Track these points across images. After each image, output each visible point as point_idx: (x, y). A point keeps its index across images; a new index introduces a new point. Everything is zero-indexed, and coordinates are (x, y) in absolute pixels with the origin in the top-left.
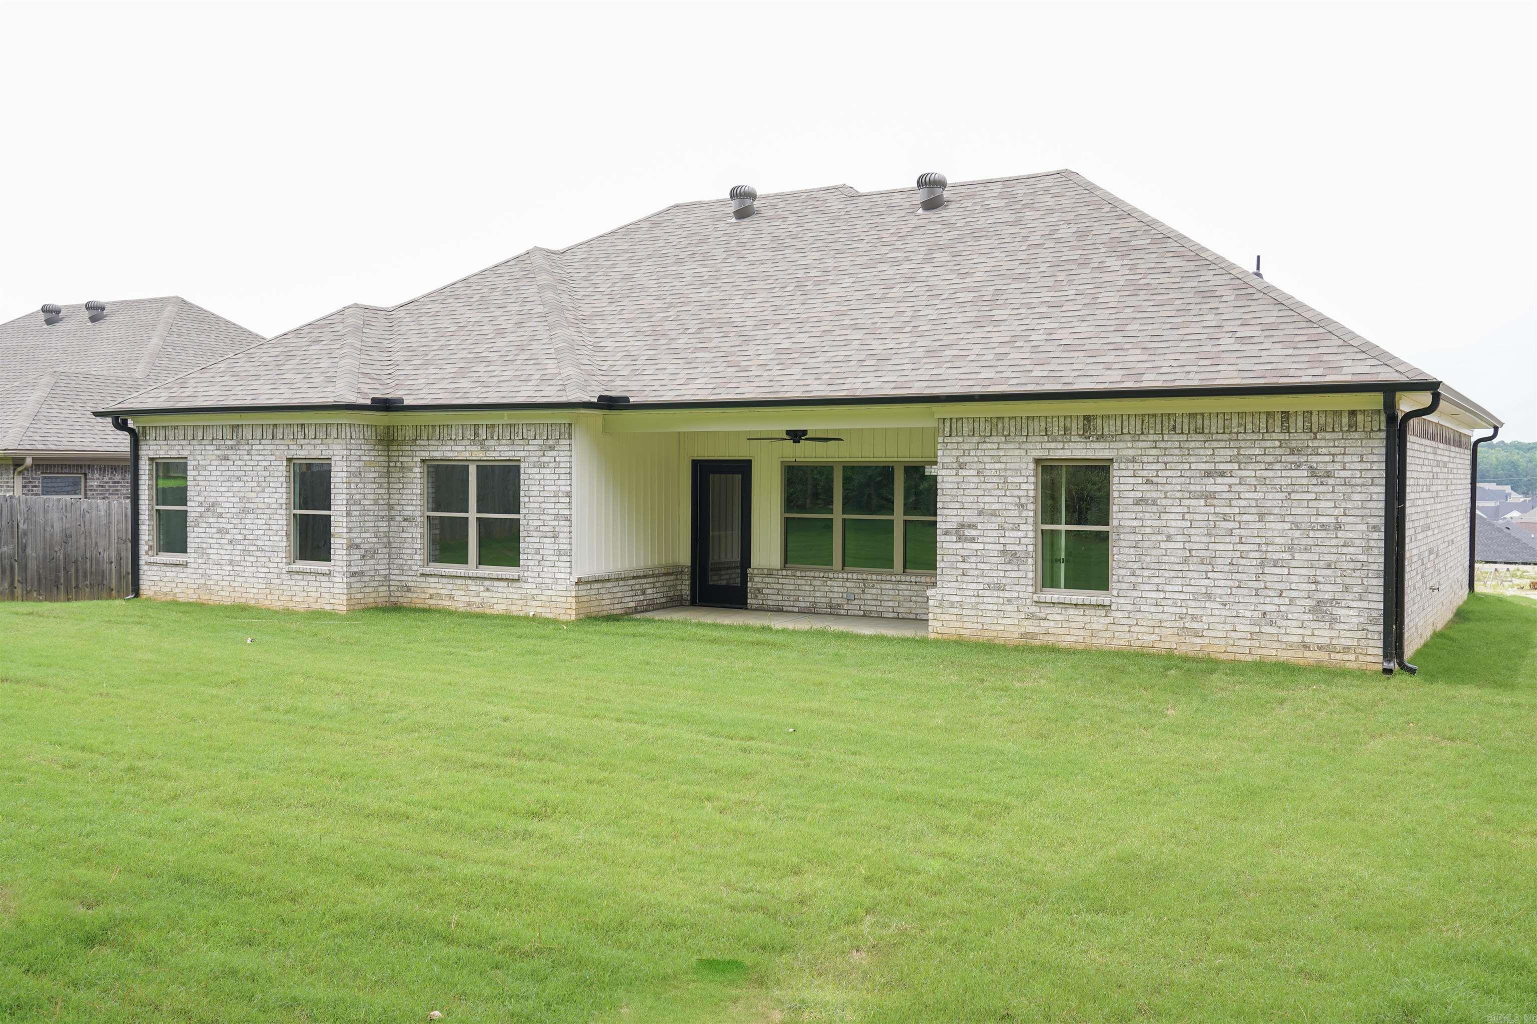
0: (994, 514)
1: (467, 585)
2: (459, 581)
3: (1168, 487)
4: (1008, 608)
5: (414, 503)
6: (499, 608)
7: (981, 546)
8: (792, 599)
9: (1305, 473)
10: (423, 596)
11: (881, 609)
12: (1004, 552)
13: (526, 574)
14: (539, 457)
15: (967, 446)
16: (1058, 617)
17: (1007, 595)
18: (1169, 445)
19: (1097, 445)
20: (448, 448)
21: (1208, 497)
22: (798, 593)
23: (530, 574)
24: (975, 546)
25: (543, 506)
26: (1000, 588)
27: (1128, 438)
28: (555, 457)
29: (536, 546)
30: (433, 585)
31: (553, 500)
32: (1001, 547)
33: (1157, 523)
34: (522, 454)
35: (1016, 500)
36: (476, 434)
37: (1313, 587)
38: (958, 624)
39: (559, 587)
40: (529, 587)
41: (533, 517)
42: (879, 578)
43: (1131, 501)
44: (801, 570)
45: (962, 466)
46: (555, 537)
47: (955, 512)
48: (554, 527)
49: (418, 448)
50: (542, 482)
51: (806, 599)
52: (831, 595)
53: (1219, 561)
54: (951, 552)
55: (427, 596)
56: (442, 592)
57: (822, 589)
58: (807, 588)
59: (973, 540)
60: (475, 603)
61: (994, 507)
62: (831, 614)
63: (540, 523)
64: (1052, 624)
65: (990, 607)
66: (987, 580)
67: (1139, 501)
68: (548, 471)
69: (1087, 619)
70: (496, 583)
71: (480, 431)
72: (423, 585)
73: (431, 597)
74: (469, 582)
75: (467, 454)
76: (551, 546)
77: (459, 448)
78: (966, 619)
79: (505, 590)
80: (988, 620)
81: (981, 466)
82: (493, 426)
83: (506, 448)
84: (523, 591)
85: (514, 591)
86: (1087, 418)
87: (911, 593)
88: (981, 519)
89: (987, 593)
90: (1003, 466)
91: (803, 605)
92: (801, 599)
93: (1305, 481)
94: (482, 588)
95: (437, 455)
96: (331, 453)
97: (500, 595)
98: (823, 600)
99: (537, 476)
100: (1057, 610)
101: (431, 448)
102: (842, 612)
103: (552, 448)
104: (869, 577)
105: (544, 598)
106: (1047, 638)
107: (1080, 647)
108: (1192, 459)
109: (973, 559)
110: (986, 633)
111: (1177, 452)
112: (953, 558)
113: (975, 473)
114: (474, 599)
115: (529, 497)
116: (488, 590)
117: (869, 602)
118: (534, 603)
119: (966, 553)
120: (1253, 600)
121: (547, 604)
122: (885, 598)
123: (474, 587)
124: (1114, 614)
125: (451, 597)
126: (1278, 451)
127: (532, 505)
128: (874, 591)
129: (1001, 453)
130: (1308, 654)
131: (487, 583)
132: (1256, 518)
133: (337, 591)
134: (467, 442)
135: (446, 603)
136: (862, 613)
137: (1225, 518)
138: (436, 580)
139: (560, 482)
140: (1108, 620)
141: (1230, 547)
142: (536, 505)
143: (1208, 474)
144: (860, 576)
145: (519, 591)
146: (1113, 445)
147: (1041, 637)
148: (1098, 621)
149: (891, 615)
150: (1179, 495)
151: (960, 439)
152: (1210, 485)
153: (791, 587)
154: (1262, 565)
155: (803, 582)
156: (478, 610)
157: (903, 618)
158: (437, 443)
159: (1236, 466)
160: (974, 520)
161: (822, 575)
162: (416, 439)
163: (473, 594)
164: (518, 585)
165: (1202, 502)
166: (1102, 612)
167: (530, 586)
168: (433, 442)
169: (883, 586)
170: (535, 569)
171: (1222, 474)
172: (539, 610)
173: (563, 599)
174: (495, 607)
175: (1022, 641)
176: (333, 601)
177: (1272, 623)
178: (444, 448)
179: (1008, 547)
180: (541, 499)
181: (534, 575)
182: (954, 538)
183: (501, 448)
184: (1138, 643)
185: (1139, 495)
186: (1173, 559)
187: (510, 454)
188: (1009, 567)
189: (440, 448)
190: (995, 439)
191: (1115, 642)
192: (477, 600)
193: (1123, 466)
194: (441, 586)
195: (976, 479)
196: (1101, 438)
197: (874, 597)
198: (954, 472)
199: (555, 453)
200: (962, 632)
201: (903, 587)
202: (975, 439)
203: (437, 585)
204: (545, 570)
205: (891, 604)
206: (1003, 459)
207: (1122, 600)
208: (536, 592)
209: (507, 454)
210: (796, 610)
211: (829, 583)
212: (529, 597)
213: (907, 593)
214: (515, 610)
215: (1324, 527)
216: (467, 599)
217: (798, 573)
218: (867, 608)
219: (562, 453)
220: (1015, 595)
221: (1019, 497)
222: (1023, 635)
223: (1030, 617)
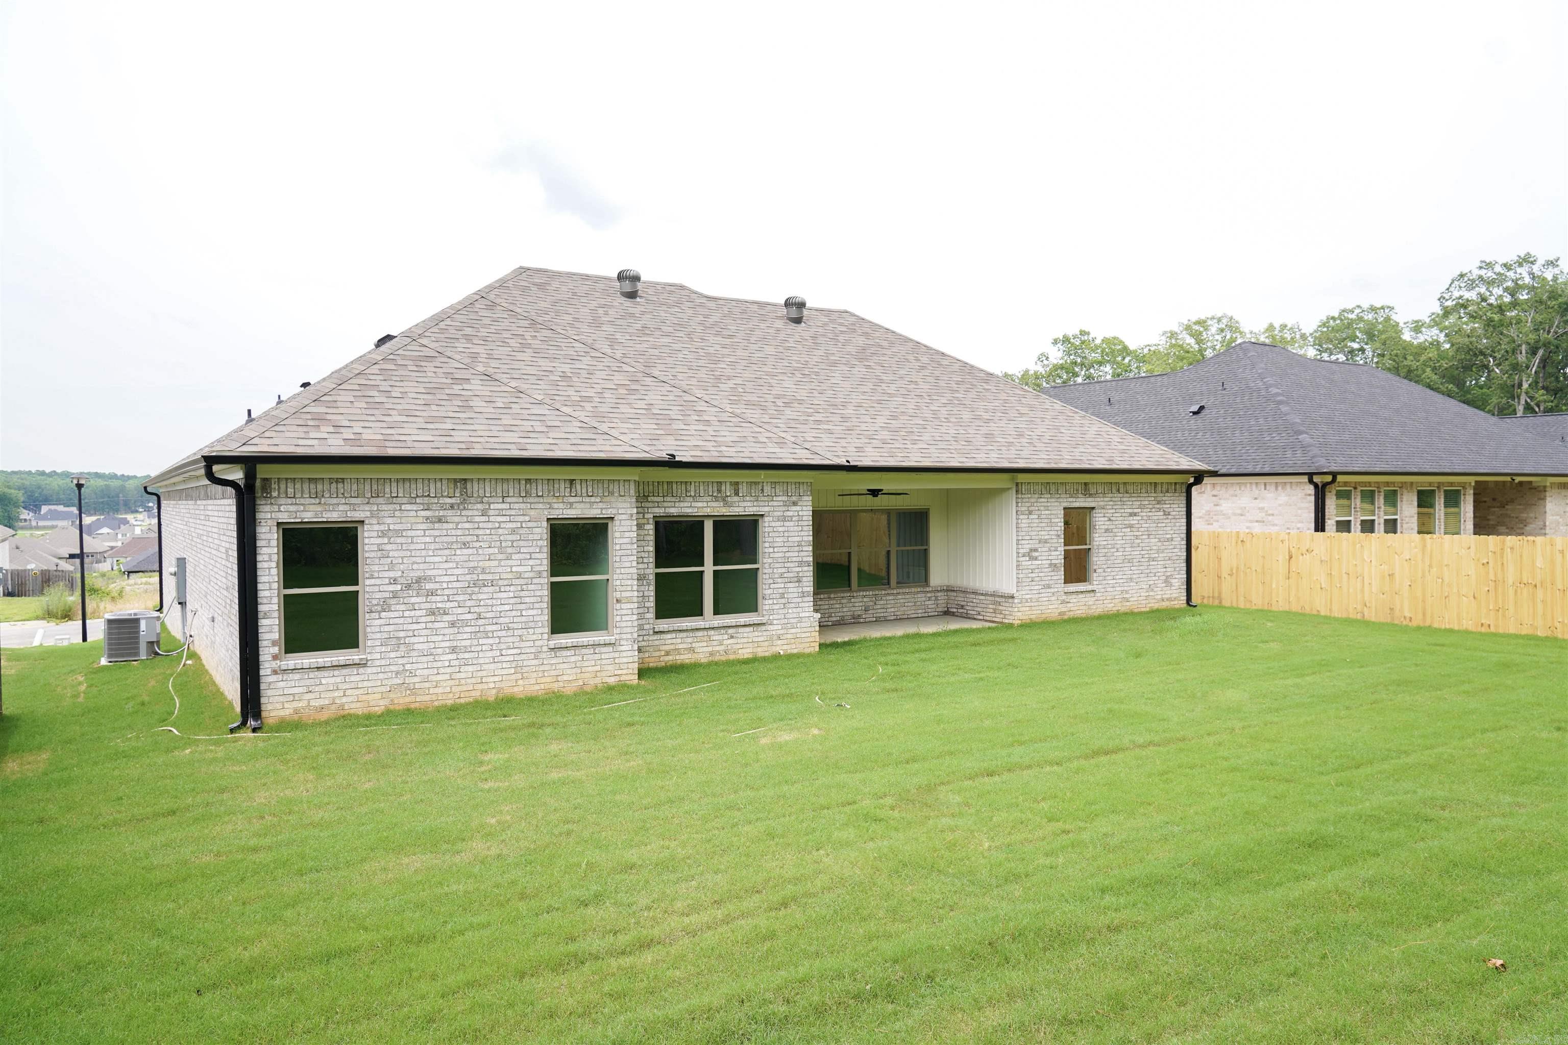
0: (1046, 542)
1: (709, 636)
2: (700, 634)
3: (1117, 523)
4: (1053, 598)
5: (645, 560)
6: (745, 653)
7: (1040, 562)
8: (826, 616)
9: (1162, 513)
10: (657, 654)
11: (885, 614)
12: (1051, 564)
13: (771, 618)
14: (784, 511)
15: (1033, 500)
16: (1075, 600)
17: (1052, 590)
18: (1116, 499)
19: (1090, 499)
20: (686, 504)
21: (1131, 526)
22: (831, 611)
23: (776, 617)
24: (1037, 562)
25: (787, 555)
26: (1049, 587)
27: (1101, 495)
28: (798, 512)
29: (781, 591)
30: (670, 641)
31: (796, 549)
32: (1049, 562)
33: (1113, 542)
34: (767, 509)
35: (1056, 532)
36: (719, 491)
37: (1165, 570)
38: (1029, 613)
39: (803, 625)
40: (775, 629)
41: (777, 565)
42: (886, 592)
43: (1103, 531)
44: (835, 592)
45: (1030, 513)
46: (799, 581)
47: (1027, 542)
48: (798, 572)
49: (650, 505)
50: (786, 534)
51: (837, 614)
52: (854, 609)
53: (1135, 560)
54: (1026, 567)
55: (663, 653)
56: (681, 646)
57: (848, 605)
58: (837, 606)
59: (1036, 559)
60: (718, 651)
61: (1046, 537)
62: (854, 623)
63: (784, 570)
64: (1072, 605)
65: (1045, 599)
66: (1043, 583)
67: (1107, 531)
68: (792, 524)
69: (1086, 599)
70: (741, 630)
71: (723, 488)
72: (657, 643)
73: (667, 653)
74: (712, 632)
75: (709, 510)
76: (795, 590)
77: (700, 504)
78: (1033, 608)
79: (750, 635)
80: (1044, 608)
81: (1039, 512)
82: (737, 483)
83: (749, 504)
84: (768, 633)
85: (760, 634)
86: (1086, 484)
87: (904, 601)
88: (1040, 545)
89: (1043, 591)
90: (1049, 512)
91: (835, 619)
92: (833, 615)
93: (1162, 517)
94: (726, 637)
95: (673, 511)
96: (614, 511)
97: (745, 640)
98: (849, 614)
99: (781, 529)
100: (1074, 596)
101: (666, 504)
102: (862, 620)
103: (795, 504)
104: (880, 593)
105: (789, 636)
106: (1072, 613)
107: (1084, 616)
108: (1125, 507)
109: (1037, 571)
110: (1043, 616)
111: (1119, 503)
112: (1027, 571)
113: (1037, 517)
114: (717, 648)
115: (774, 547)
116: (732, 637)
117: (879, 611)
118: (779, 642)
119: (1033, 567)
120: (1145, 579)
121: (793, 641)
122: (889, 606)
123: (716, 636)
124: (1098, 595)
125: (692, 650)
126: (1154, 502)
127: (776, 555)
128: (882, 602)
129: (1049, 504)
130: (1164, 603)
131: (731, 631)
132: (1147, 537)
133: (625, 660)
134: (709, 499)
135: (686, 658)
136: (875, 619)
137: (1137, 537)
138: (674, 635)
139: (803, 533)
140: (1095, 598)
141: (1138, 553)
142: (780, 555)
143: (1131, 515)
144: (874, 593)
145: (765, 633)
146: (1096, 499)
147: (1067, 613)
148: (1090, 599)
149: (892, 618)
150: (1121, 526)
151: (1029, 496)
152: (1133, 521)
153: (826, 607)
154: (1149, 561)
155: (835, 602)
156: (723, 658)
157: (900, 619)
158: (673, 499)
159: (1140, 510)
160: (1037, 546)
161: (849, 595)
162: (649, 496)
163: (715, 643)
164: (763, 628)
165: (1129, 530)
166: (1092, 594)
167: (776, 627)
168: (669, 499)
169: (888, 598)
170: (781, 611)
171: (1135, 514)
172: (785, 647)
173: (808, 634)
174: (740, 652)
175: (1059, 618)
176: (620, 672)
177: (1152, 590)
178: (682, 504)
179: (1053, 562)
180: (785, 549)
181: (779, 617)
182: (1027, 558)
183: (745, 504)
184: (1107, 609)
185: (1106, 527)
186: (1119, 561)
187: (755, 509)
188: (1053, 574)
189: (677, 505)
190: (1046, 496)
191: (1098, 610)
192: (722, 648)
193: (1100, 511)
194: (679, 641)
195: (1037, 521)
196: (1091, 495)
197: (882, 606)
198: (1026, 517)
199: (798, 508)
200: (1032, 617)
201: (900, 597)
202: (1036, 496)
203: (674, 641)
204: (790, 611)
205: (892, 610)
206: (1050, 508)
207: (1100, 586)
208: (782, 632)
209: (751, 509)
210: (830, 623)
211: (853, 600)
212: (775, 638)
213: (902, 601)
214: (761, 652)
215: (1168, 540)
216: (710, 649)
217: (832, 596)
218: (878, 615)
219: (804, 508)
220: (1056, 590)
221: (1057, 531)
222: (1060, 614)
223: (1063, 602)
